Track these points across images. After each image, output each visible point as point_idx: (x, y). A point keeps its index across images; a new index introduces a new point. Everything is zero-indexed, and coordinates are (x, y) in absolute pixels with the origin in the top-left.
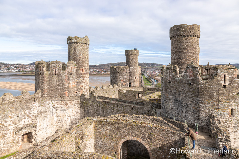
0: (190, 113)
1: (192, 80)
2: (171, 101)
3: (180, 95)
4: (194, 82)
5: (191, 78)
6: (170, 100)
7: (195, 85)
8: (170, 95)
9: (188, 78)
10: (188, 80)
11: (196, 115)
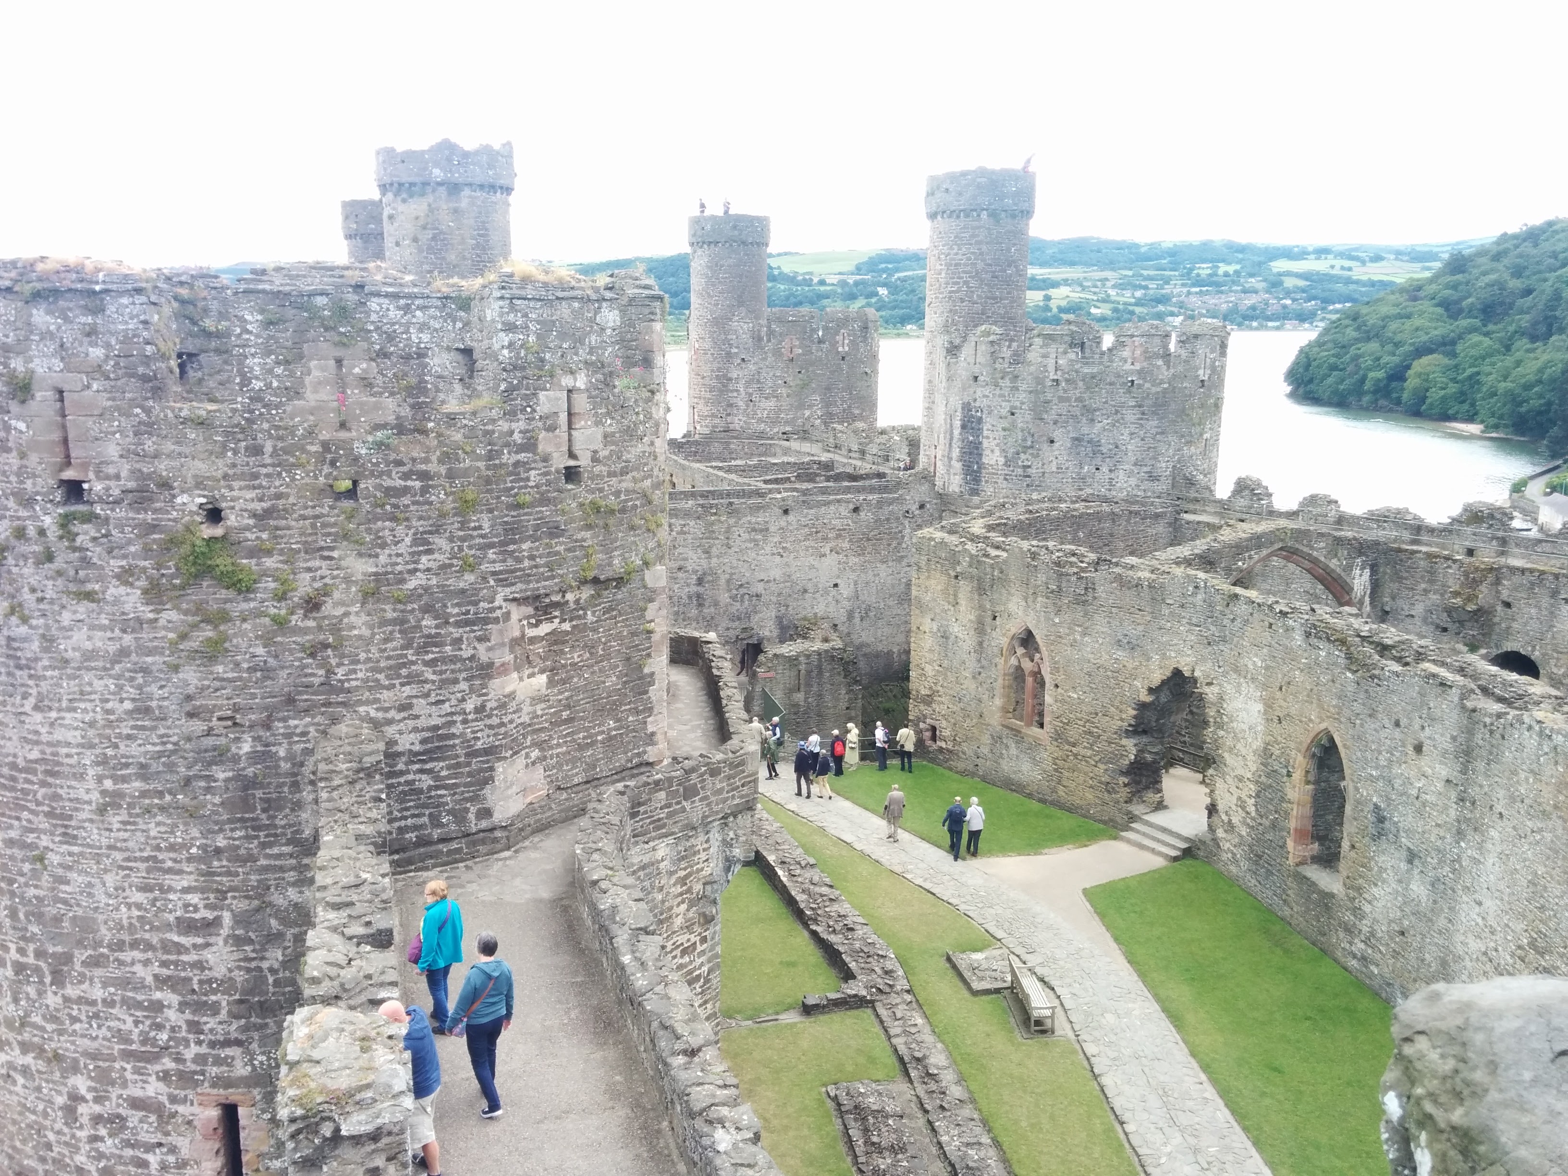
0: (1126, 467)
1: (1140, 372)
2: (1056, 445)
3: (1092, 420)
4: (1144, 379)
5: (1138, 366)
6: (1052, 442)
7: (1147, 385)
8: (1052, 427)
9: (1128, 367)
10: (1127, 373)
11: (1145, 469)
